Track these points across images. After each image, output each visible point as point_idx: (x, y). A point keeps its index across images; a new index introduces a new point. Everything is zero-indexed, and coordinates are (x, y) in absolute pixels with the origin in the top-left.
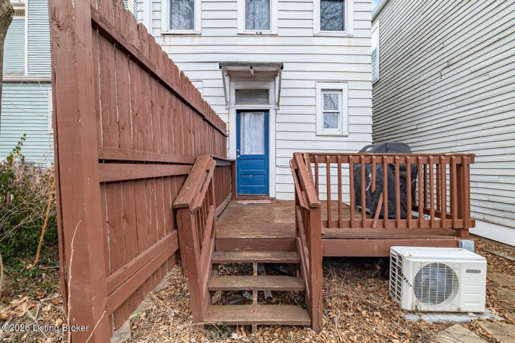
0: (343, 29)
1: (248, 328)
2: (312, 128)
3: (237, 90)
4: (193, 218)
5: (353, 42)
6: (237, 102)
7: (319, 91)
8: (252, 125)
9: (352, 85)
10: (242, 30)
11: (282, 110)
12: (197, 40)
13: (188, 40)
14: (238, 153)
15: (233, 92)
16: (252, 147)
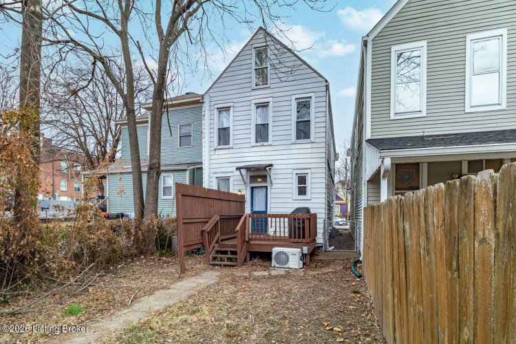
0: (309, 138)
1: (220, 266)
2: (290, 196)
3: (250, 177)
4: (207, 234)
5: (314, 145)
6: (250, 183)
7: (294, 175)
8: (259, 195)
9: (313, 171)
10: (253, 143)
11: (274, 186)
12: (231, 151)
13: (226, 151)
14: (252, 210)
15: (249, 178)
16: (259, 207)
